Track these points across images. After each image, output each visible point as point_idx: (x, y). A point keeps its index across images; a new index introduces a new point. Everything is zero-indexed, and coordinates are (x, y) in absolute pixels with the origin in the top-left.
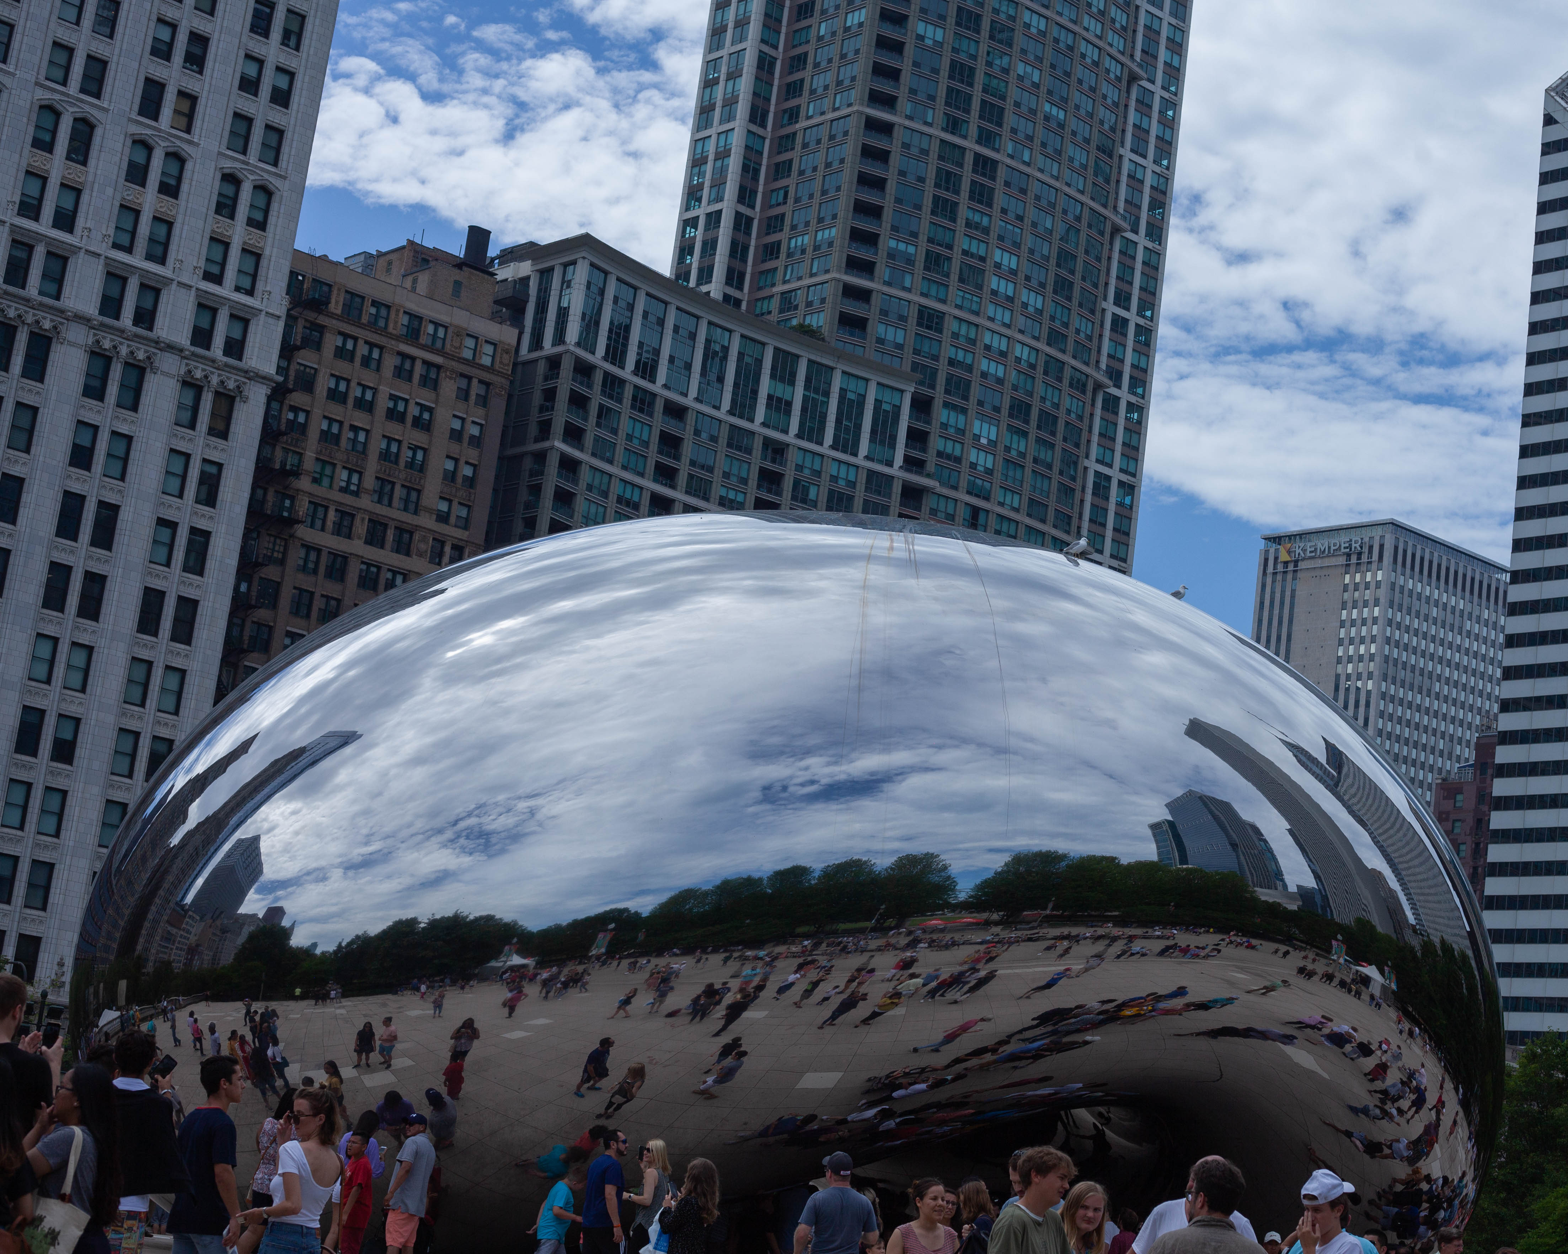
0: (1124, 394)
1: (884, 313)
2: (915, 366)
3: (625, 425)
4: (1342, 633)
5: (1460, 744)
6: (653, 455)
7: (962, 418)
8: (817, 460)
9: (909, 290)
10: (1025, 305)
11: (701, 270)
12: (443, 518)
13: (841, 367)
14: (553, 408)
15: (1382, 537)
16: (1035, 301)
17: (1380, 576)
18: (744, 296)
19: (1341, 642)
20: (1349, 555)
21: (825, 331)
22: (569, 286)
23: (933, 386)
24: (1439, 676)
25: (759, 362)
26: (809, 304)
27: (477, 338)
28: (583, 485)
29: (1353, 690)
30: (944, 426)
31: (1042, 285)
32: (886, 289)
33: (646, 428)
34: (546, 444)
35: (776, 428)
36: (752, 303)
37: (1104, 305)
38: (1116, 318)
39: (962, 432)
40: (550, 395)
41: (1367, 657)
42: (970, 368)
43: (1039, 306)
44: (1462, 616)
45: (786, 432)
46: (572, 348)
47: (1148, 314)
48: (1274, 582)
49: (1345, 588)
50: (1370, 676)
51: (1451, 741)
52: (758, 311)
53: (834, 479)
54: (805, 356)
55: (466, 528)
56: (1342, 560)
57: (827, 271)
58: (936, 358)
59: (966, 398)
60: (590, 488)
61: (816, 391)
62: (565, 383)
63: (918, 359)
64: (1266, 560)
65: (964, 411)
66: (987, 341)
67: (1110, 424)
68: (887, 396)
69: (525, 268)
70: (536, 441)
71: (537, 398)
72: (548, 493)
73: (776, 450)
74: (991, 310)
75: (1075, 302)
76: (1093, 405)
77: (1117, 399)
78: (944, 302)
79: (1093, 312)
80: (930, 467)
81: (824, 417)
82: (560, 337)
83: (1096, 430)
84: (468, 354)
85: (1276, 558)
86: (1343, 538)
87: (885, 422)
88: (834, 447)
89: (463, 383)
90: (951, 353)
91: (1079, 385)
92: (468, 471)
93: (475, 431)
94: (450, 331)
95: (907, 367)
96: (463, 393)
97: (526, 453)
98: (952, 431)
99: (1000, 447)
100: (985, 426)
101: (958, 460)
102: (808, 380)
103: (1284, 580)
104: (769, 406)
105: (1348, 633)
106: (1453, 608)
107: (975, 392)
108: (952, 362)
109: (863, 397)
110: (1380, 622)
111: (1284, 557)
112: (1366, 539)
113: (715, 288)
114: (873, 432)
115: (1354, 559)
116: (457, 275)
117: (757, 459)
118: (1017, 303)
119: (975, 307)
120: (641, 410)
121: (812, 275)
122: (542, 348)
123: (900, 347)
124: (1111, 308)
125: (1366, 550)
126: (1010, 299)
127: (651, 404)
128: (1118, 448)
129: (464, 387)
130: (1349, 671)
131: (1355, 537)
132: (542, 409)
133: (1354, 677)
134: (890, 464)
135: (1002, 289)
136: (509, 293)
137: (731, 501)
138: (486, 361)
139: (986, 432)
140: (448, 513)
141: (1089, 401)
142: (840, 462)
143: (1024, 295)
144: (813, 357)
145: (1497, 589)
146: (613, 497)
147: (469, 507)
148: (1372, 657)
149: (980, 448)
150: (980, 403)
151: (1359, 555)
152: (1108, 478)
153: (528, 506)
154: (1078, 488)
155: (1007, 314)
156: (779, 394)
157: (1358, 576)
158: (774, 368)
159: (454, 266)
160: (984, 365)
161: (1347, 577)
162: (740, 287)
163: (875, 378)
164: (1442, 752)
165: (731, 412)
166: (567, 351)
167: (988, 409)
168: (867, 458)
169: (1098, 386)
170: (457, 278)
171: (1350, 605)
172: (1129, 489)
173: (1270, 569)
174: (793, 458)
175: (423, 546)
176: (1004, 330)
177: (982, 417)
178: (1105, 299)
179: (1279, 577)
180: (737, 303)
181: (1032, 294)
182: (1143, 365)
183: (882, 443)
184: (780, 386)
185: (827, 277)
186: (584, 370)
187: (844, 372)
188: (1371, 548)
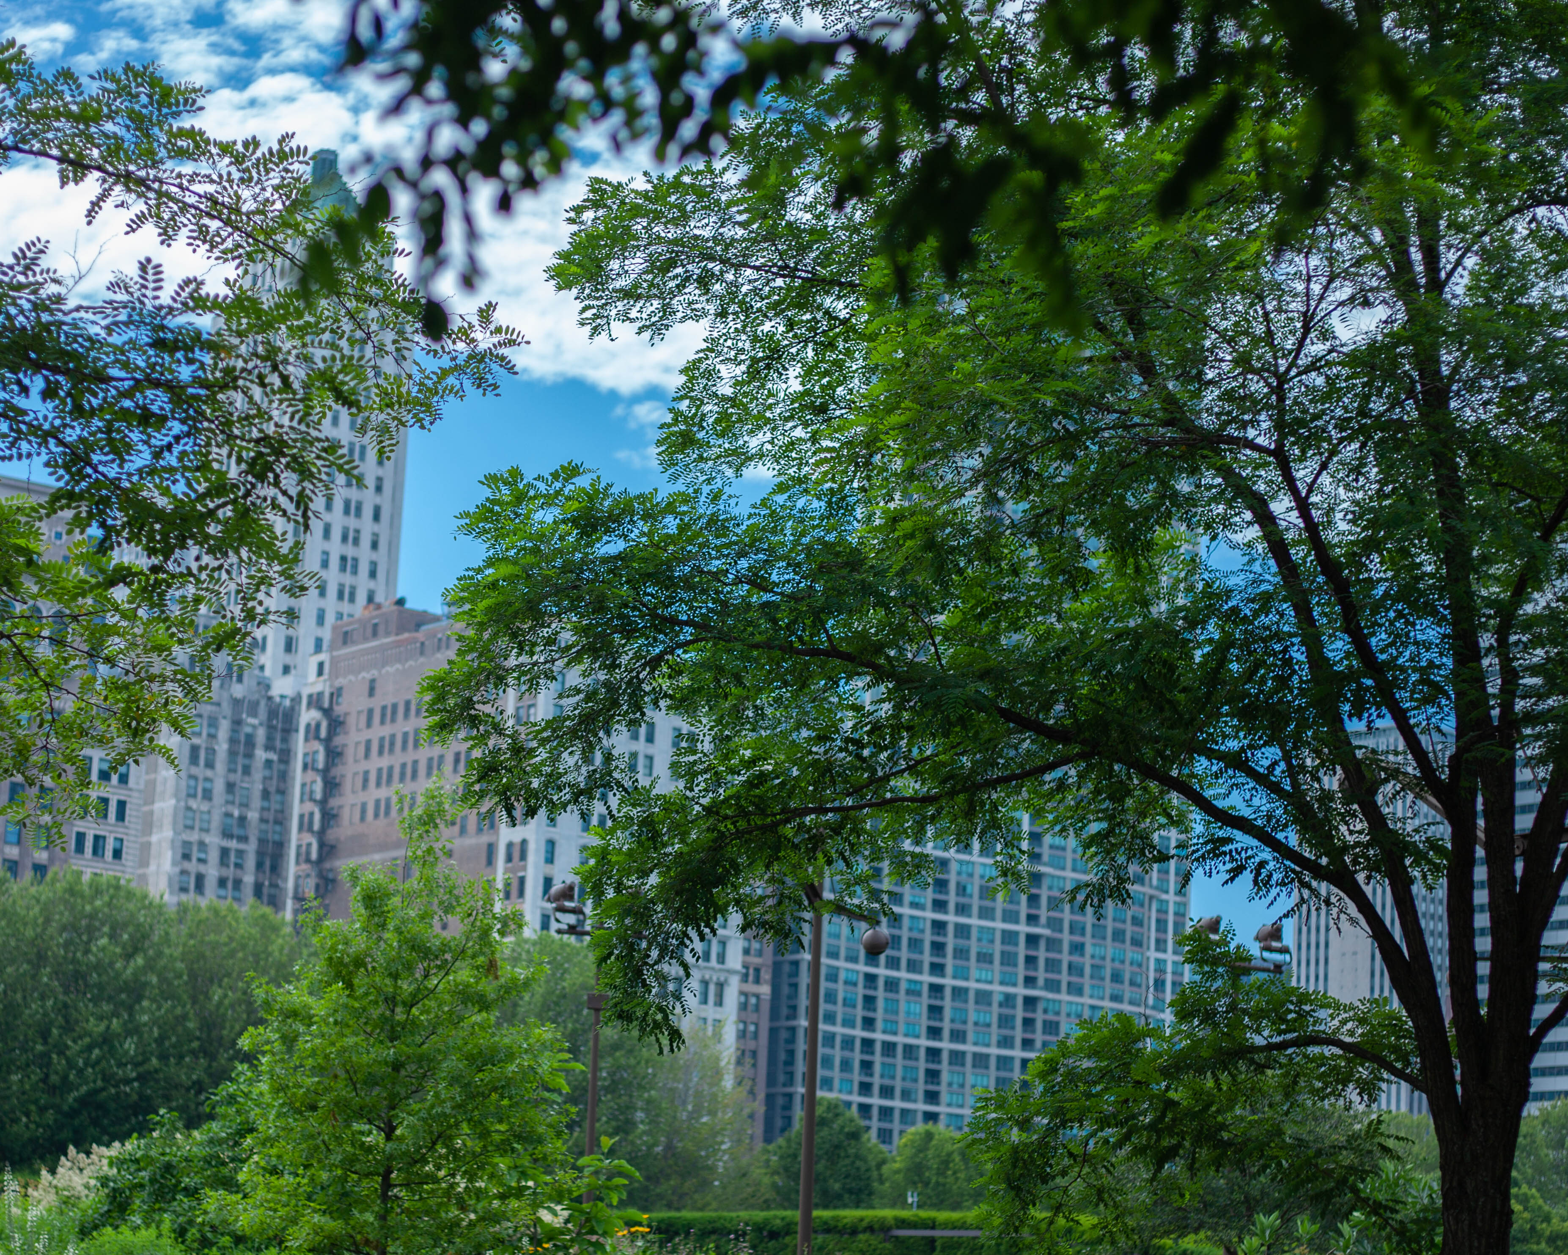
53: (982, 877)
88: (980, 855)
101: (1064, 849)
137: (917, 904)
142: (985, 865)
174: (954, 867)
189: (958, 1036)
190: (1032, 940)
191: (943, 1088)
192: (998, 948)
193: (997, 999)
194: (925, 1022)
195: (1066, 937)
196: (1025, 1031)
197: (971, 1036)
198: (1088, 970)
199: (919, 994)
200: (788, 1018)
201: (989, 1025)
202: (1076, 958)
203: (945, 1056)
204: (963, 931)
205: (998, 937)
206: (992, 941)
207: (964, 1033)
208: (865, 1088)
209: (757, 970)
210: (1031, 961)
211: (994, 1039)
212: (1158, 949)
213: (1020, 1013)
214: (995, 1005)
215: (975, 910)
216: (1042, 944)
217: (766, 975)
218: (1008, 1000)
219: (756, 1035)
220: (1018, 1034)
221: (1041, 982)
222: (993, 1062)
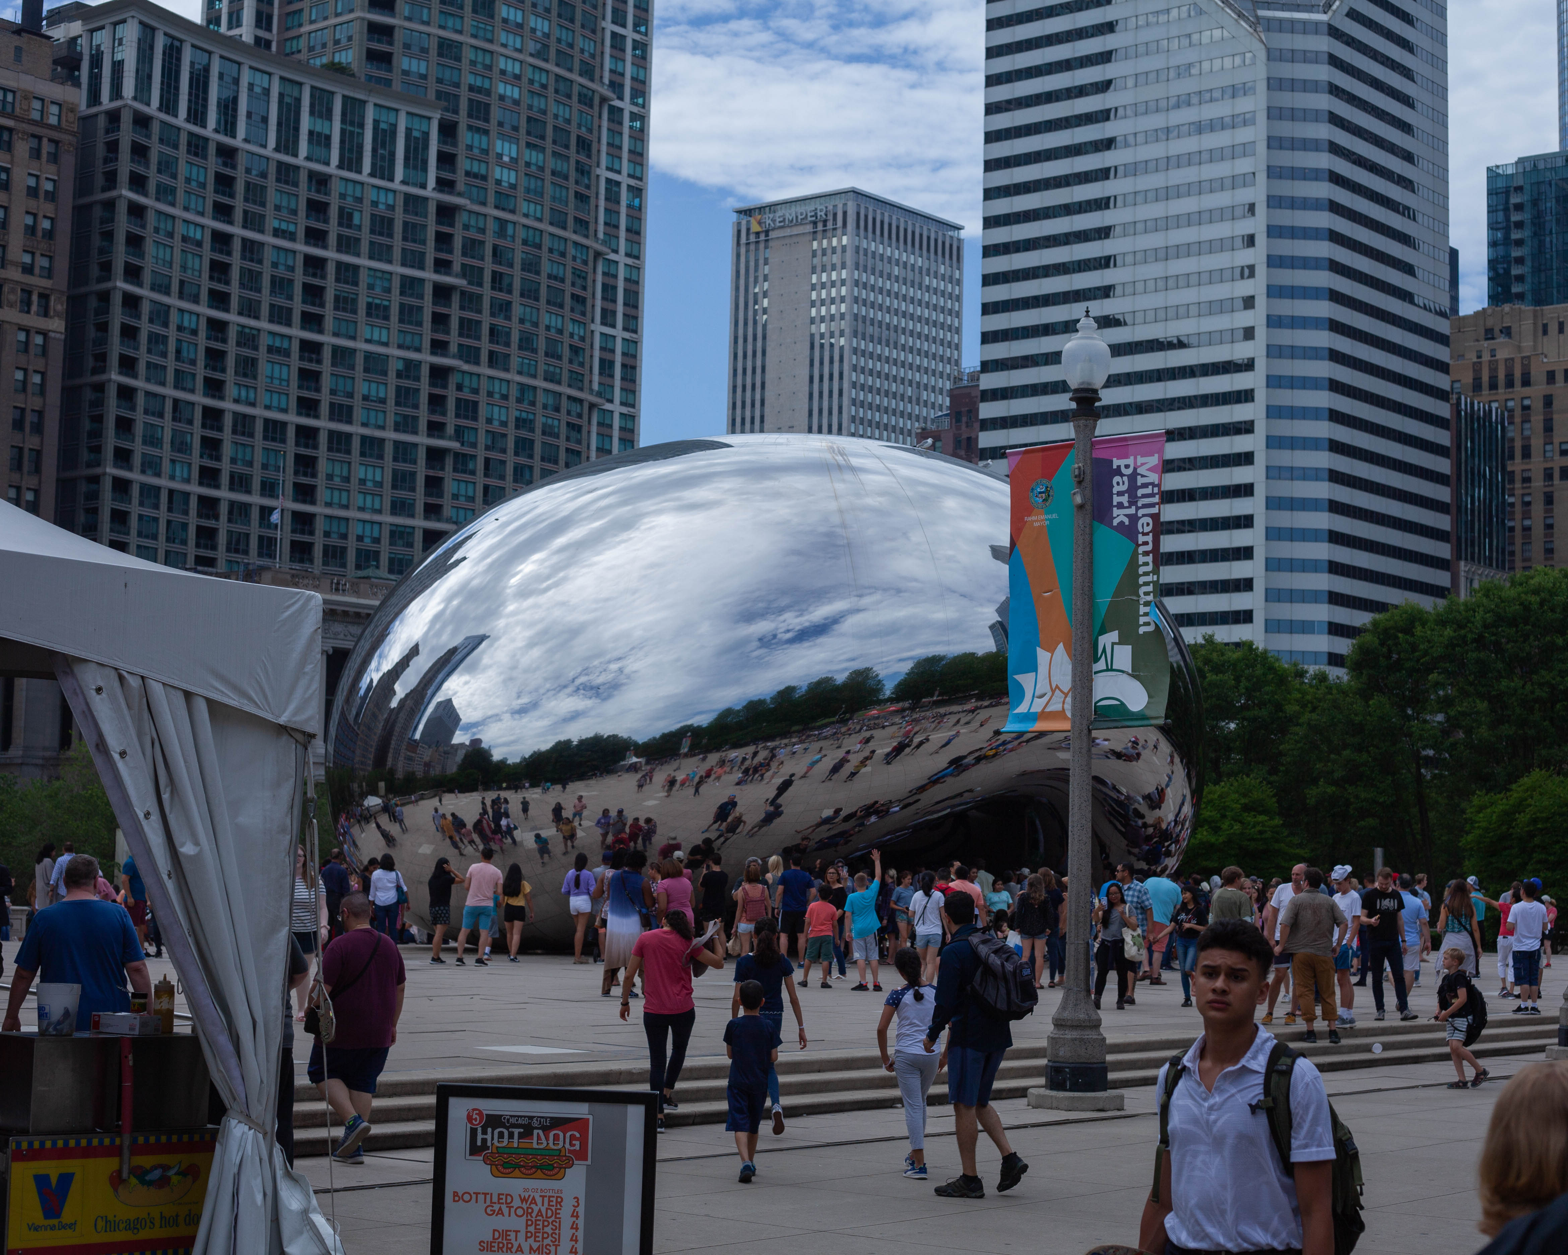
0: (626, 105)
1: (407, 46)
2: (439, 95)
3: (183, 169)
4: (814, 295)
5: (926, 389)
6: (210, 196)
7: (484, 139)
8: (358, 187)
9: (428, 23)
10: (534, 30)
11: (230, 15)
12: (28, 269)
13: (372, 100)
14: (117, 159)
15: (845, 205)
16: (542, 26)
17: (845, 241)
18: (273, 36)
19: (813, 304)
20: (815, 223)
21: (355, 67)
22: (120, 44)
23: (456, 112)
24: (904, 329)
25: (298, 100)
26: (337, 42)
27: (43, 100)
28: (150, 228)
29: (827, 347)
30: (470, 147)
31: (548, 10)
32: (407, 24)
33: (202, 171)
34: (114, 193)
35: (318, 161)
36: (282, 43)
37: (604, 24)
38: (614, 35)
39: (486, 152)
40: (113, 147)
41: (838, 317)
42: (488, 93)
43: (546, 30)
44: (921, 273)
45: (327, 164)
46: (130, 102)
47: (643, 29)
48: (747, 251)
49: (814, 254)
50: (842, 334)
51: (918, 387)
52: (288, 51)
53: (375, 204)
54: (340, 92)
55: (50, 277)
56: (809, 228)
57: (351, 11)
58: (457, 85)
59: (487, 120)
60: (157, 230)
61: (352, 123)
62: (126, 135)
63: (442, 88)
64: (739, 232)
65: (486, 132)
66: (502, 66)
67: (615, 133)
68: (416, 124)
69: (76, 28)
70: (104, 190)
71: (101, 151)
72: (120, 238)
73: (321, 181)
74: (503, 37)
75: (578, 23)
76: (600, 117)
77: (621, 110)
78: (460, 32)
79: (594, 32)
80: (460, 186)
81: (360, 147)
82: (117, 92)
83: (604, 140)
84: (36, 116)
85: (748, 230)
86: (809, 208)
87: (416, 149)
88: (372, 175)
89: (34, 143)
90: (471, 79)
91: (586, 99)
92: (46, 224)
93: (49, 186)
94: (18, 95)
95: (431, 95)
96: (36, 154)
97: (96, 202)
98: (476, 151)
99: (521, 163)
100: (507, 145)
101: (484, 178)
102: (344, 114)
103: (757, 249)
104: (310, 141)
105: (819, 295)
106: (913, 266)
107: (496, 114)
108: (471, 88)
109: (394, 126)
110: (848, 283)
111: (755, 227)
112: (830, 208)
113: (246, 32)
114: (407, 158)
115: (820, 227)
116: (16, 41)
117: (304, 191)
118: (527, 29)
119: (489, 36)
120: (196, 154)
121: (337, 15)
122: (100, 103)
123: (424, 77)
124: (609, 26)
125: (830, 217)
126: (520, 26)
127: (205, 148)
128: (625, 155)
129: (35, 145)
130: (823, 330)
131: (819, 205)
132: (106, 161)
133: (827, 335)
134: (424, 186)
135: (512, 17)
136: (64, 53)
137: (284, 232)
138: (53, 120)
139: (507, 150)
140: (32, 265)
141: (596, 114)
142: (379, 188)
143: (533, 22)
144: (347, 93)
145: (951, 246)
146: (178, 237)
147: (50, 257)
148: (842, 316)
149: (503, 166)
150: (501, 124)
151: (825, 222)
152: (618, 184)
153: (102, 251)
154: (593, 195)
155: (518, 40)
156: (318, 129)
157: (825, 242)
158: (312, 106)
159: (14, 32)
160: (501, 88)
161: (815, 244)
162: (269, 29)
163: (404, 108)
164: (910, 398)
165: (277, 149)
166: (125, 106)
167: (507, 128)
168: (403, 182)
169: (604, 100)
170: (17, 43)
171: (819, 269)
172: (637, 192)
173: (743, 240)
174: (336, 187)
175: (12, 297)
176: (516, 55)
177: (503, 136)
178: (604, 18)
179: (752, 247)
180: (268, 44)
181: (540, 20)
182: (641, 77)
183: (415, 168)
184: (319, 121)
185: (351, 16)
186: (142, 121)
187: (375, 105)
188: (835, 215)
189: (341, 413)
190: (442, 293)
191: (320, 481)
192: (395, 300)
193: (395, 366)
194: (294, 391)
195: (487, 292)
196: (432, 411)
197: (359, 414)
198: (515, 337)
199: (287, 353)
200: (95, 371)
201: (383, 401)
202: (500, 321)
203: (323, 438)
204: (347, 273)
205: (396, 284)
206: (388, 290)
207: (350, 408)
208: (209, 476)
209: (44, 297)
210: (440, 320)
211: (391, 420)
212: (604, 323)
213: (425, 387)
214: (392, 374)
215: (365, 247)
216: (456, 299)
217: (58, 305)
218: (410, 369)
219: (42, 389)
220: (423, 415)
221: (453, 348)
222: (389, 450)
